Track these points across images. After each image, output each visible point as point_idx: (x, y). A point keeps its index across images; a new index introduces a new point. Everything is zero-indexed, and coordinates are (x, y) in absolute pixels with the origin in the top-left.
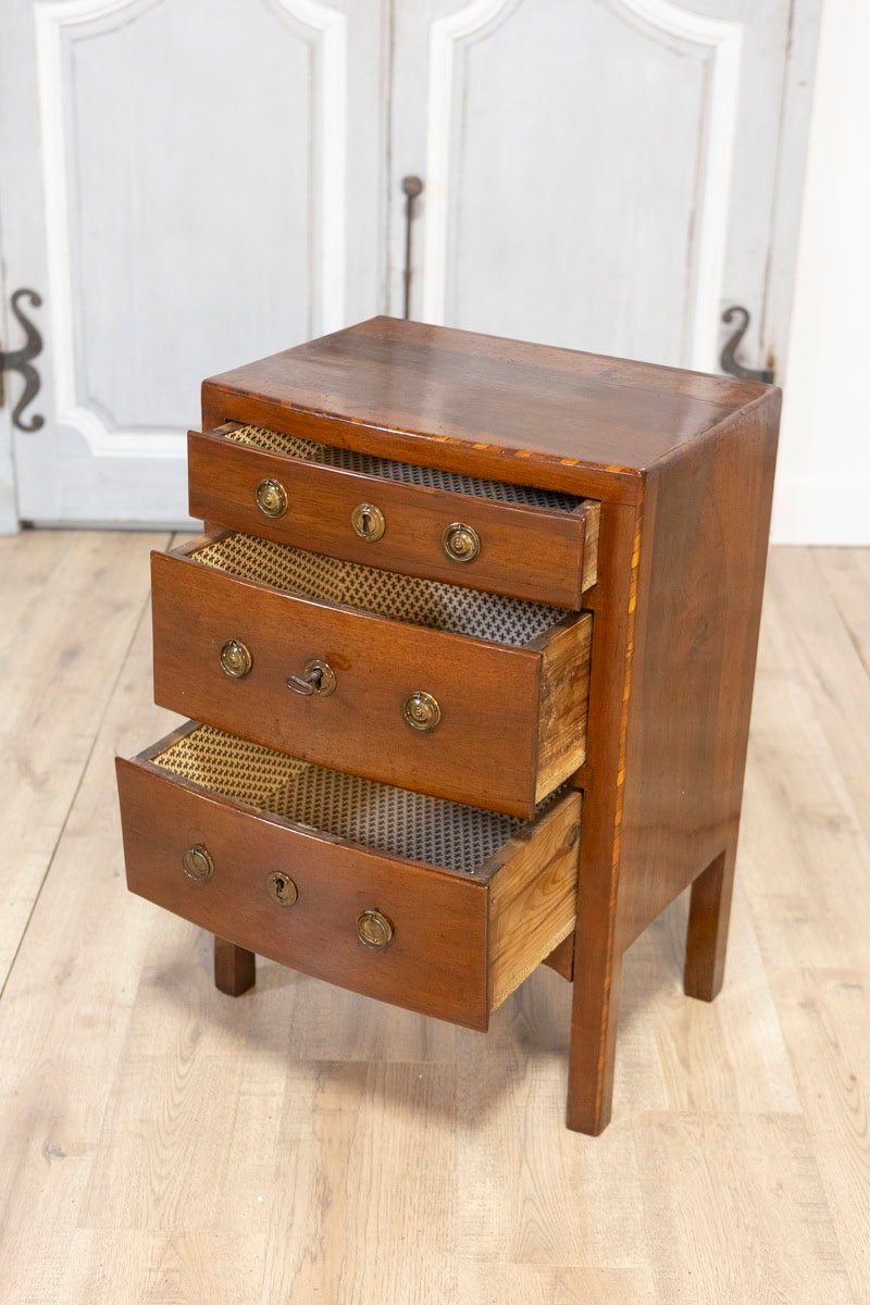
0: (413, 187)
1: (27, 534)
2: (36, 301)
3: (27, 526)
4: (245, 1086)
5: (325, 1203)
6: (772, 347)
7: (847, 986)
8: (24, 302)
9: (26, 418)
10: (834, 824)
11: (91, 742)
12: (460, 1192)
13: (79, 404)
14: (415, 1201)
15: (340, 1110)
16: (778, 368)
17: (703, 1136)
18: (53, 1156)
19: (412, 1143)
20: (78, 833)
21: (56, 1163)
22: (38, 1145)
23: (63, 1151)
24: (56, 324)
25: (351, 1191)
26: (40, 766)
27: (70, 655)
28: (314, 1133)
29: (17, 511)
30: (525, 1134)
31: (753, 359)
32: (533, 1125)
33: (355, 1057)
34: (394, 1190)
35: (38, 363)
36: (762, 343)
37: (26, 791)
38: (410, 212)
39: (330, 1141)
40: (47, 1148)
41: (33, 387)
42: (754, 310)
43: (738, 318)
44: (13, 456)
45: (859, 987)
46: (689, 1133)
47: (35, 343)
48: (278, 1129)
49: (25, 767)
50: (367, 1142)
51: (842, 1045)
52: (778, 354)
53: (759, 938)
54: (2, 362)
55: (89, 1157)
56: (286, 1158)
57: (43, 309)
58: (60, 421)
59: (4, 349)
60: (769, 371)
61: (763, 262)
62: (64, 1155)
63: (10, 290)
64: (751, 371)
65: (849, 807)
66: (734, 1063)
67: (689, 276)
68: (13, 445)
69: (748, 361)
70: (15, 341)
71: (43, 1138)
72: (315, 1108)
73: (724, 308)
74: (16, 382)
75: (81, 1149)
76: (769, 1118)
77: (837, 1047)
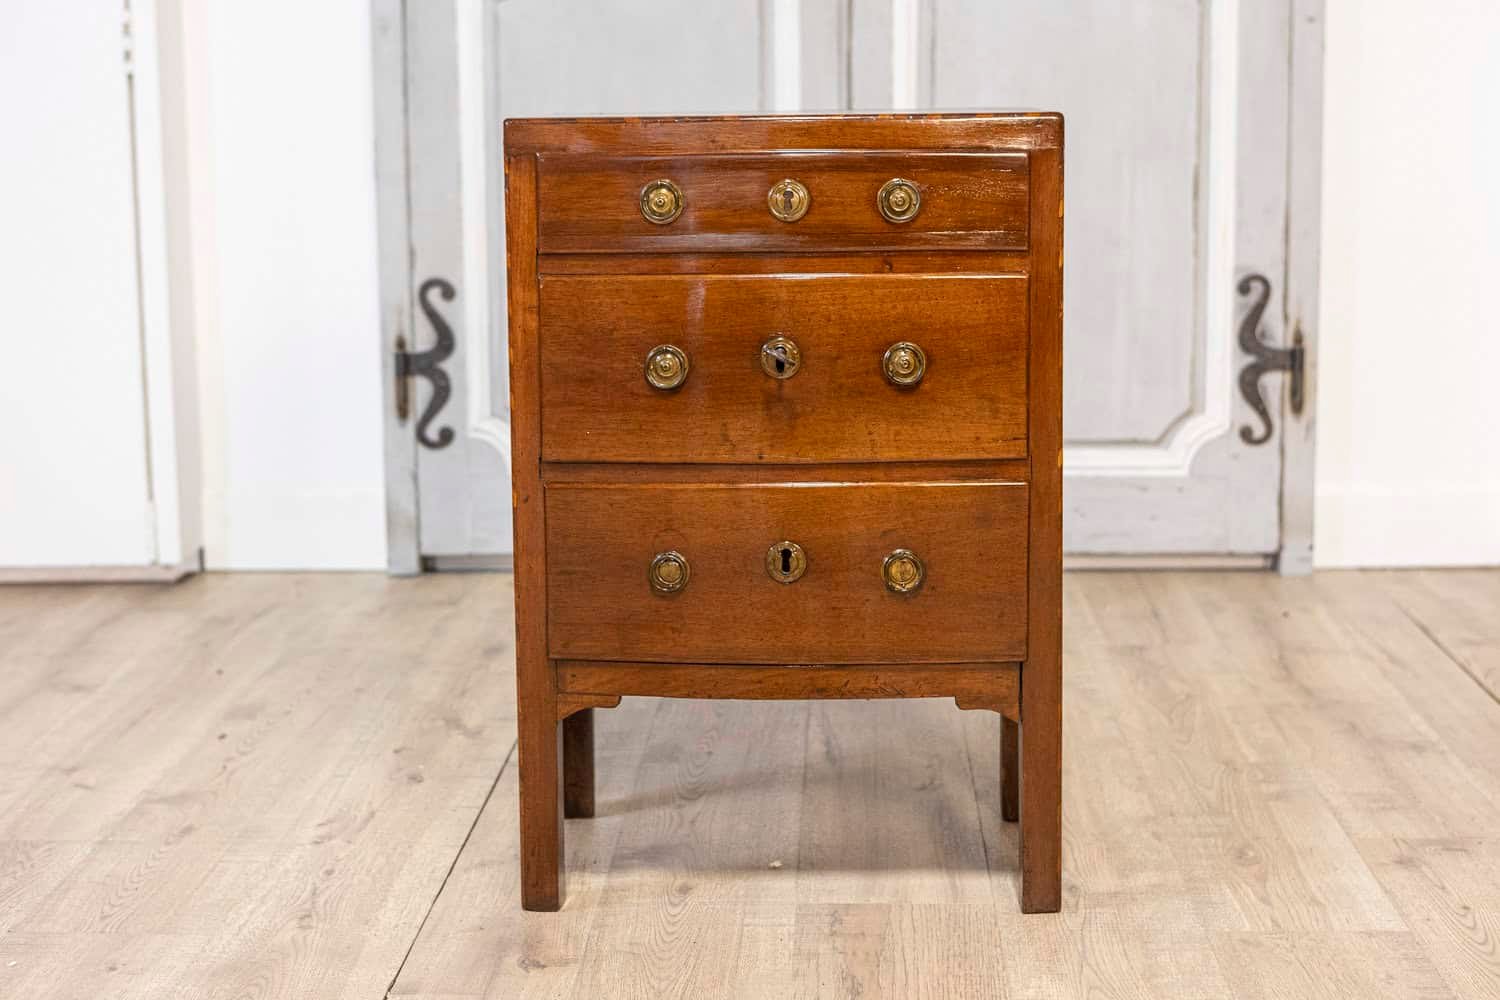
1: (429, 575)
2: (449, 293)
3: (428, 565)
4: (747, 921)
5: (855, 992)
6: (1299, 322)
7: (1448, 849)
8: (434, 296)
9: (432, 432)
10: (1418, 748)
12: (1013, 984)
13: (494, 414)
14: (961, 990)
15: (863, 934)
16: (1307, 343)
17: (1293, 947)
18: (531, 967)
21: (533, 972)
22: (512, 960)
23: (543, 963)
24: (470, 317)
25: (883, 983)
26: (472, 721)
28: (834, 948)
29: (419, 545)
31: (1279, 338)
32: (1091, 942)
33: (873, 900)
34: (935, 984)
35: (448, 365)
36: (1286, 318)
37: (457, 738)
39: (854, 954)
40: (523, 962)
41: (442, 394)
42: (1275, 277)
43: (1257, 288)
44: (415, 478)
45: (1464, 850)
46: (1277, 945)
47: (446, 341)
48: (792, 947)
49: (454, 723)
50: (898, 955)
51: (1447, 885)
52: (1306, 329)
53: (1340, 821)
54: (406, 365)
55: (574, 968)
56: (806, 965)
57: (456, 301)
58: (473, 435)
59: (409, 349)
60: (1298, 347)
61: (1281, 222)
62: (544, 967)
63: (419, 281)
64: (1275, 352)
65: (1434, 736)
66: (1322, 900)
67: (1196, 242)
68: (416, 465)
69: (1272, 338)
70: (423, 340)
71: (517, 956)
72: (833, 934)
73: (1241, 276)
74: (422, 389)
75: (564, 962)
76: (1370, 935)
77: (1443, 888)
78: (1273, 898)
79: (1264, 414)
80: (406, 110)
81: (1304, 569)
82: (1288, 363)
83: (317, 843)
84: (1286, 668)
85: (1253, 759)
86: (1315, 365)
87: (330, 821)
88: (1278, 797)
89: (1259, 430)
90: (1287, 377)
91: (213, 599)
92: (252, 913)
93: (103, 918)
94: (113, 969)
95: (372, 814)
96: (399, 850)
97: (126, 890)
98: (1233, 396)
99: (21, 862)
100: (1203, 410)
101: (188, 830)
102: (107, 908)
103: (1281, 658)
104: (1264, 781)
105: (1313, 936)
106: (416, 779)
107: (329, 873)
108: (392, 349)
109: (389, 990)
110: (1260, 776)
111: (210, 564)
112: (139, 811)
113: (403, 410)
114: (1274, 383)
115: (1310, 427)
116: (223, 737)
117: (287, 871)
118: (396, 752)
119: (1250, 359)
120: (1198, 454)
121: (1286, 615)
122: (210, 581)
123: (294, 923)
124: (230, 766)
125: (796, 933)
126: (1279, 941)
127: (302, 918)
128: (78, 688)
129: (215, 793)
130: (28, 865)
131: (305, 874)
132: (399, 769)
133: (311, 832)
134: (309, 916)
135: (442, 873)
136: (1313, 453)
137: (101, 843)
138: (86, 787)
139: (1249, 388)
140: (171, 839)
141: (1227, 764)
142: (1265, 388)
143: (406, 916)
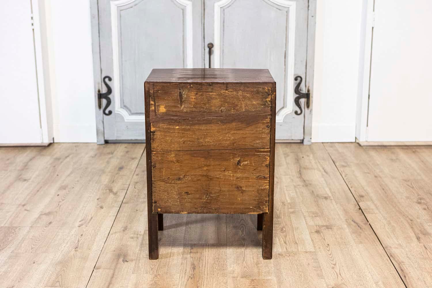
0: (210, 46)
1: (107, 144)
2: (110, 79)
3: (107, 142)
5: (194, 268)
6: (309, 87)
7: (327, 228)
8: (107, 80)
9: (107, 112)
10: (326, 198)
11: (128, 186)
12: (228, 266)
13: (121, 107)
14: (217, 268)
16: (311, 92)
17: (289, 256)
18: (125, 262)
19: (216, 258)
20: (126, 203)
21: (126, 263)
22: (121, 260)
23: (127, 261)
24: (115, 85)
25: (200, 266)
26: (115, 190)
27: (121, 168)
28: (191, 256)
29: (104, 138)
30: (244, 256)
31: (304, 91)
33: (201, 243)
34: (211, 266)
35: (110, 96)
36: (306, 86)
37: (112, 195)
38: (210, 53)
39: (195, 258)
40: (123, 260)
41: (109, 103)
42: (303, 77)
43: (299, 79)
44: (103, 122)
45: (331, 228)
46: (286, 255)
47: (110, 91)
48: (181, 256)
49: (111, 191)
50: (204, 258)
51: (325, 239)
53: (305, 220)
54: (100, 96)
55: (134, 262)
56: (184, 261)
57: (112, 81)
58: (116, 112)
59: (101, 92)
60: (308, 93)
61: (305, 64)
62: (128, 262)
63: (103, 77)
64: (303, 94)
65: (330, 195)
66: (298, 243)
67: (285, 68)
68: (103, 119)
69: (302, 91)
70: (104, 90)
71: (122, 259)
72: (191, 252)
73: (295, 77)
74: (104, 102)
75: (132, 260)
76: (306, 252)
77: (324, 239)
78: (287, 242)
79: (300, 108)
80: (99, 36)
81: (309, 143)
82: (306, 96)
83: (79, 226)
84: (300, 174)
85: (289, 201)
86: (312, 97)
87: (82, 220)
88: (293, 212)
89: (299, 112)
90: (306, 99)
91: (56, 151)
92: (64, 247)
93: (32, 248)
94: (34, 263)
95: (92, 218)
96: (97, 229)
97: (37, 240)
98: (293, 103)
99: (13, 233)
100: (286, 107)
101: (50, 223)
102: (33, 246)
103: (300, 171)
104: (290, 208)
105: (294, 253)
106: (102, 207)
107: (82, 235)
108: (97, 92)
109: (94, 268)
110: (290, 207)
111: (55, 141)
112: (39, 218)
113: (100, 106)
114: (303, 101)
115: (311, 111)
116: (58, 195)
117: (72, 235)
118: (98, 199)
119: (297, 95)
120: (285, 117)
121: (303, 157)
122: (56, 145)
123: (74, 249)
124: (60, 204)
125: (183, 252)
126: (287, 254)
127: (75, 248)
128: (25, 180)
129: (56, 212)
130: (15, 233)
131: (76, 236)
132: (98, 205)
133: (77, 224)
134: (77, 248)
135: (106, 235)
136: (311, 118)
137: (31, 227)
138: (28, 210)
139: (297, 102)
140: (47, 226)
141: (283, 203)
142: (300, 102)
143: (99, 247)
